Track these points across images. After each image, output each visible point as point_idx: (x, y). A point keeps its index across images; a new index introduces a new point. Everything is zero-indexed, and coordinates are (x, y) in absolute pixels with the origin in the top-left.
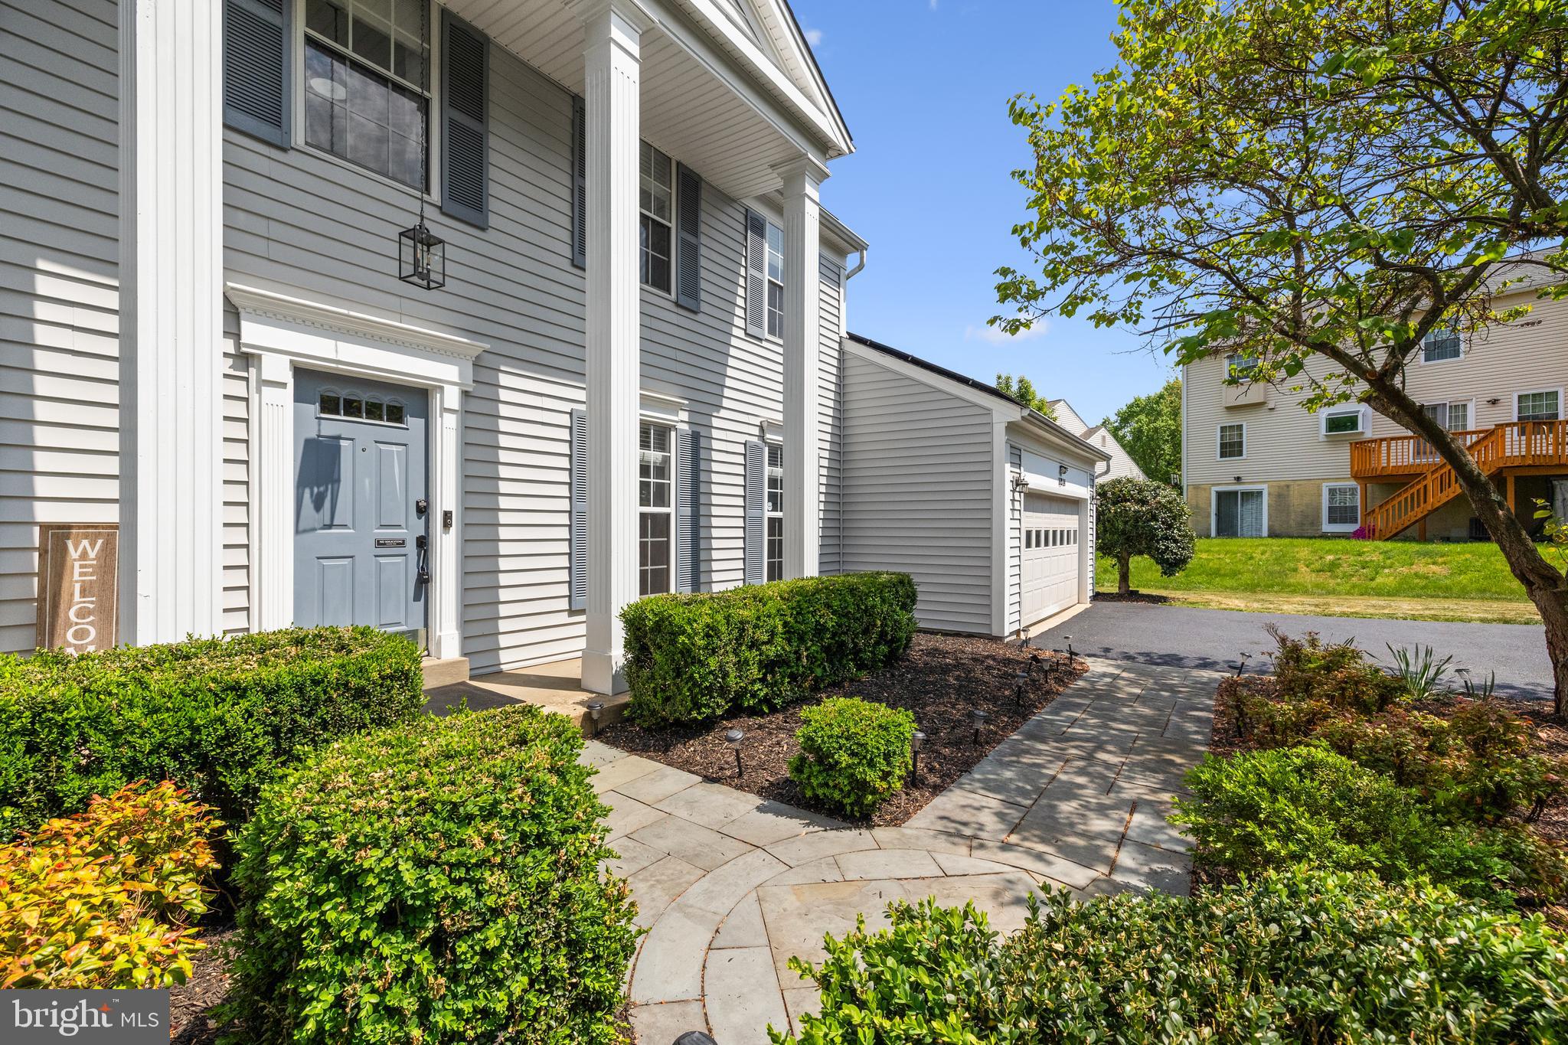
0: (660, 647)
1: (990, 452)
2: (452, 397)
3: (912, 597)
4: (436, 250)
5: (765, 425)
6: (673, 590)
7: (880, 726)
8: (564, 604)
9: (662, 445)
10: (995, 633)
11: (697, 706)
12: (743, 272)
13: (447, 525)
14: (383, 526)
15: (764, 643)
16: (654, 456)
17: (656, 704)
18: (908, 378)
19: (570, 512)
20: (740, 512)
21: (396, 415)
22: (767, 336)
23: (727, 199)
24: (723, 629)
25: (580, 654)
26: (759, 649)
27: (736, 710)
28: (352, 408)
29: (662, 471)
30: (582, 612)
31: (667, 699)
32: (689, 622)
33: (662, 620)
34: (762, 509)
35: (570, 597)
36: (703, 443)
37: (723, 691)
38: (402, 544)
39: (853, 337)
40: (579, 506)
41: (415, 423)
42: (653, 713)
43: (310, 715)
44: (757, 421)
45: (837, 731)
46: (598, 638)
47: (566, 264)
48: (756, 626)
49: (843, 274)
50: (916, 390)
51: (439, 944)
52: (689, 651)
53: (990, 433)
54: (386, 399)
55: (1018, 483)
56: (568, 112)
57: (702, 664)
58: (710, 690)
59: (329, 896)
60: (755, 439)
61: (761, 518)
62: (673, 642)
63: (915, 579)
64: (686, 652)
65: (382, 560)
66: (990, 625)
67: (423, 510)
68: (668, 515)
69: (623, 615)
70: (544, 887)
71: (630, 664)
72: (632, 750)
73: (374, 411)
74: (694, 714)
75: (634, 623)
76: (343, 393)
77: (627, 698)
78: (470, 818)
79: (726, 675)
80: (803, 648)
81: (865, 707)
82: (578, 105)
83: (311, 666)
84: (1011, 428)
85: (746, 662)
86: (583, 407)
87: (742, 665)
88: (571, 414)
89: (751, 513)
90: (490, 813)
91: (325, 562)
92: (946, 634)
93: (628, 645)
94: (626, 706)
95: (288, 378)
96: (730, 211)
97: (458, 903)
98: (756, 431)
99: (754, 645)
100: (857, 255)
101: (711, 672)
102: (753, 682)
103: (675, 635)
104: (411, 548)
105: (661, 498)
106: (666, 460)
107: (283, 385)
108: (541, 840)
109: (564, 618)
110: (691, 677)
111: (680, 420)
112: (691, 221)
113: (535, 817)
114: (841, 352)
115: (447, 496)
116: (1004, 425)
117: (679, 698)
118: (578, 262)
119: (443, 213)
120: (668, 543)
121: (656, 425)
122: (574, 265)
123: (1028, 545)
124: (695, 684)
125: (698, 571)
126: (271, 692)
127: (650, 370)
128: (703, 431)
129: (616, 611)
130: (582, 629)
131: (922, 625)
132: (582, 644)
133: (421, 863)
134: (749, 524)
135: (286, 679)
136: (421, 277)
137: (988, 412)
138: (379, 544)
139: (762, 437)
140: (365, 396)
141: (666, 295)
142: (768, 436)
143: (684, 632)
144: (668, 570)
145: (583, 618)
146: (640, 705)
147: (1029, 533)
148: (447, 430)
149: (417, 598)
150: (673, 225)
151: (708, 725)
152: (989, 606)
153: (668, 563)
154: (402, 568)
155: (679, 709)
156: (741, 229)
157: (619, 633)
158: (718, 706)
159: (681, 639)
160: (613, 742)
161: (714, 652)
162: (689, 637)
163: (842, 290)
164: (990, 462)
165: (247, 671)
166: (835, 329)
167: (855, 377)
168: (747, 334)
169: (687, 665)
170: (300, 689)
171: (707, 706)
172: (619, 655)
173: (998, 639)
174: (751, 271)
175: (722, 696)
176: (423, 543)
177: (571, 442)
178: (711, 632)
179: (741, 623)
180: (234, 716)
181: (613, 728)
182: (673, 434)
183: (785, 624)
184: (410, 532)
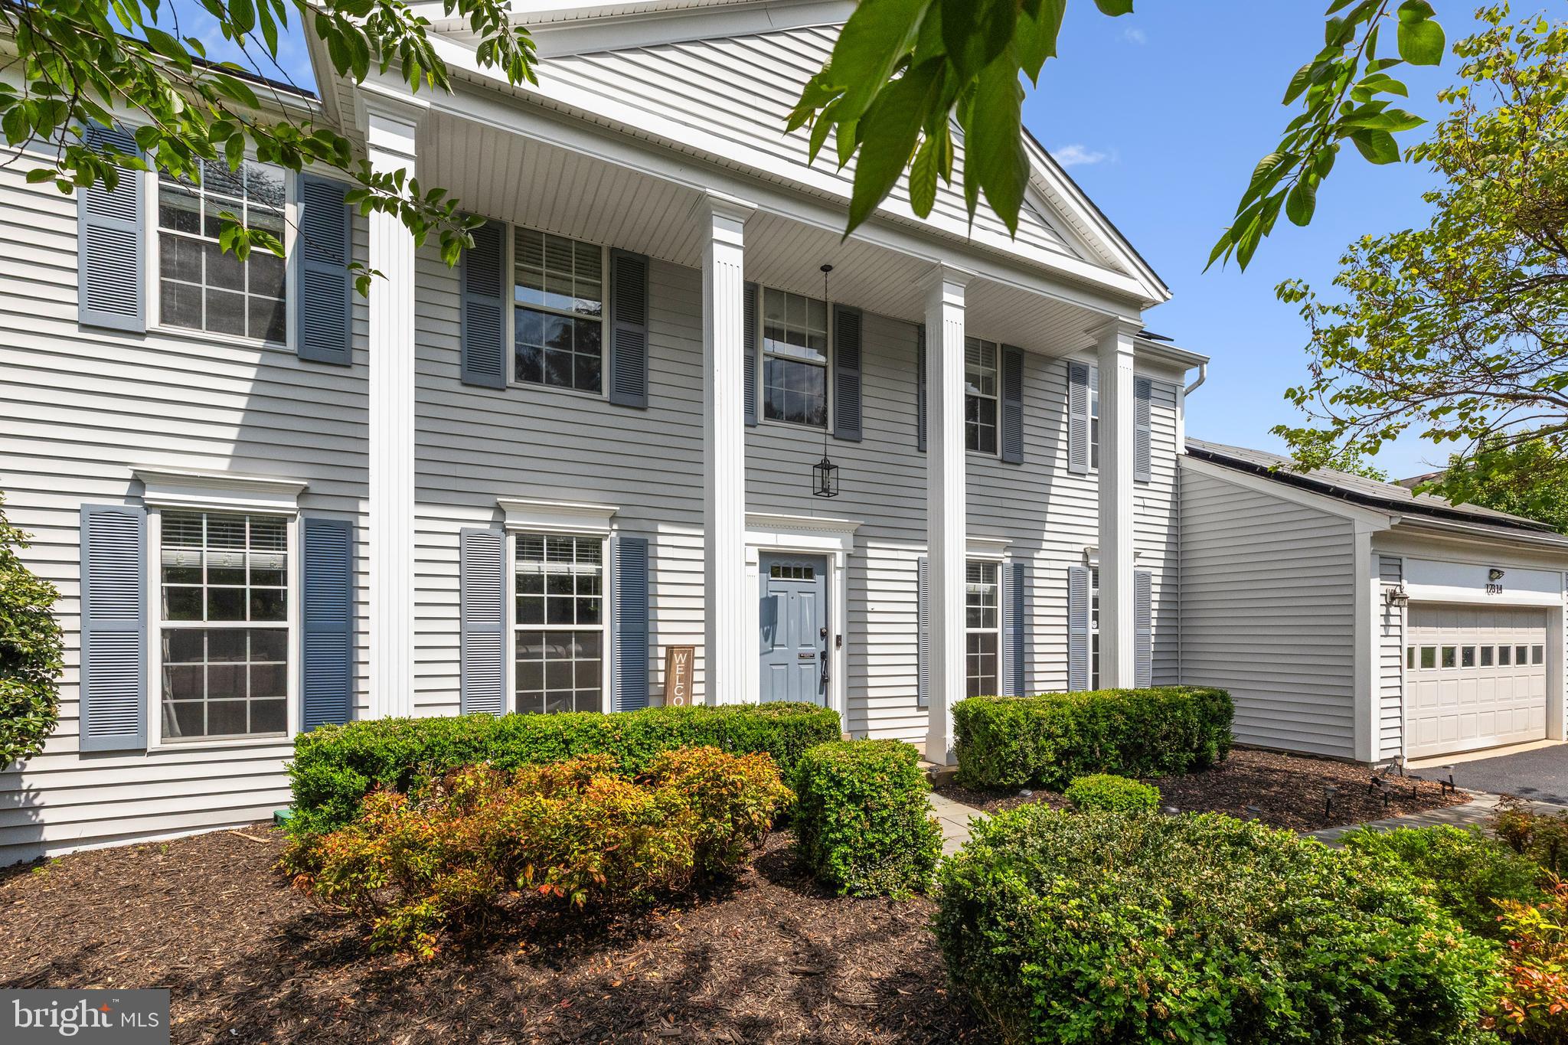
0: (978, 732)
1: (1353, 565)
2: (839, 560)
3: (1228, 713)
4: (833, 473)
5: (1088, 551)
6: (1000, 694)
7: (1126, 792)
8: (914, 702)
9: (991, 577)
10: (1359, 757)
11: (1004, 775)
12: (1064, 418)
13: (838, 644)
14: (802, 645)
15: (1058, 736)
16: (983, 587)
17: (975, 772)
18: (1253, 491)
19: (918, 634)
20: (1064, 630)
21: (809, 573)
22: (1090, 470)
23: (1049, 359)
24: (1022, 722)
25: (924, 739)
26: (1054, 740)
27: (1035, 784)
28: (786, 572)
29: (990, 598)
30: (925, 708)
31: (982, 769)
32: (997, 715)
33: (979, 713)
34: (1086, 626)
35: (918, 696)
36: (1026, 573)
37: (1025, 767)
38: (813, 656)
39: (1193, 453)
40: (924, 628)
41: (819, 579)
42: (974, 778)
43: (799, 739)
44: (1081, 548)
45: (1093, 792)
46: (937, 727)
47: (914, 451)
48: (1052, 723)
49: (1181, 391)
50: (1263, 502)
51: (866, 810)
52: (997, 735)
53: (1352, 545)
54: (804, 565)
55: (1393, 598)
56: (915, 338)
57: (1006, 745)
58: (1013, 764)
59: (831, 787)
60: (1079, 565)
61: (1086, 635)
62: (987, 729)
63: (1232, 694)
64: (995, 736)
65: (802, 667)
66: (1352, 749)
67: (824, 635)
68: (996, 634)
69: (952, 709)
70: (903, 804)
71: (957, 743)
72: (959, 801)
73: (798, 573)
74: (1002, 780)
75: (960, 714)
76: (782, 563)
77: (953, 769)
78: (875, 770)
79: (1026, 756)
80: (1096, 744)
81: (1118, 780)
82: (921, 329)
83: (798, 717)
84: (1378, 538)
85: (1043, 748)
86: (925, 555)
87: (1040, 750)
88: (918, 561)
89: (1074, 630)
90: (883, 770)
91: (774, 667)
92: (1292, 754)
93: (956, 730)
94: (955, 773)
95: (756, 559)
96: (1052, 369)
97: (873, 798)
98: (1080, 557)
99: (1050, 736)
100: (1197, 369)
101: (1013, 752)
102: (1051, 764)
103: (987, 724)
104: (818, 659)
105: (990, 620)
106: (995, 589)
107: (754, 564)
108: (902, 786)
109: (914, 712)
110: (999, 754)
111: (1005, 558)
112: (1014, 388)
113: (900, 776)
114: (1178, 469)
115: (837, 628)
116: (1368, 536)
117: (991, 768)
118: (921, 448)
119: (835, 438)
120: (996, 657)
121: (984, 562)
122: (919, 451)
123: (1410, 665)
124: (1002, 759)
125: (1021, 679)
126: (786, 727)
127: (975, 518)
128: (1026, 563)
129: (948, 706)
130: (925, 721)
131: (1240, 740)
132: (925, 731)
133: (861, 782)
134: (1074, 642)
135: (791, 722)
136: (825, 491)
137: (1349, 522)
138: (801, 656)
139: (1086, 563)
140: (793, 564)
141: (994, 456)
142: (1091, 561)
143: (994, 722)
144: (996, 679)
145: (926, 713)
146: (965, 773)
147: (1411, 651)
148: (837, 579)
149: (821, 693)
150: (998, 398)
151: (1013, 791)
152: (1352, 729)
153: (996, 673)
154: (813, 672)
155: (991, 777)
156: (1063, 381)
157: (950, 721)
158: (1021, 778)
159: (992, 726)
160: (946, 795)
161: (1015, 737)
162: (997, 725)
163: (1178, 409)
164: (1353, 575)
165: (776, 716)
166: (1171, 448)
167: (1195, 493)
168: (1069, 473)
169: (996, 746)
170: (796, 727)
171: (1012, 776)
172: (950, 738)
173: (1366, 765)
174: (1073, 416)
175: (1023, 770)
176: (824, 656)
177: (918, 582)
178: (1014, 723)
179: (1038, 718)
180: (774, 734)
181: (947, 787)
182: (999, 568)
183: (1079, 724)
184: (817, 648)
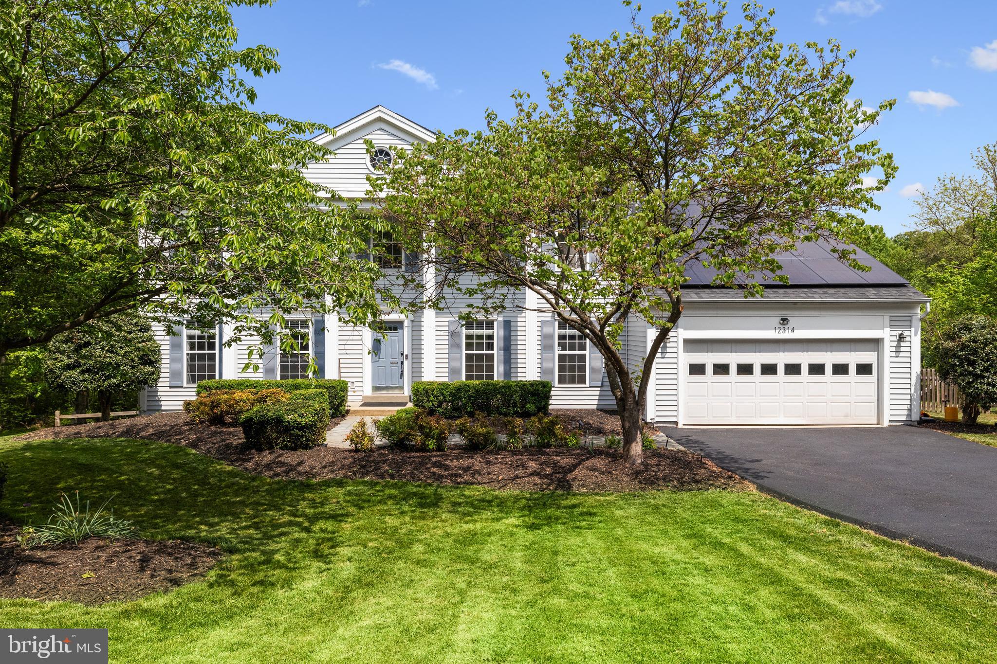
2: (407, 324)
13: (407, 358)
14: (393, 358)
19: (448, 354)
21: (396, 329)
34: (553, 350)
38: (397, 363)
41: (399, 331)
54: (392, 325)
55: (668, 337)
65: (393, 367)
67: (402, 354)
68: (491, 354)
73: (390, 329)
76: (383, 325)
88: (449, 322)
89: (545, 351)
91: (379, 368)
98: (550, 315)
104: (399, 364)
111: (499, 317)
115: (406, 351)
120: (493, 364)
128: (512, 320)
138: (392, 363)
140: (388, 326)
144: (493, 375)
148: (407, 331)
149: (401, 378)
153: (494, 372)
154: (397, 369)
176: (402, 363)
177: (448, 331)
182: (496, 323)
184: (399, 361)
